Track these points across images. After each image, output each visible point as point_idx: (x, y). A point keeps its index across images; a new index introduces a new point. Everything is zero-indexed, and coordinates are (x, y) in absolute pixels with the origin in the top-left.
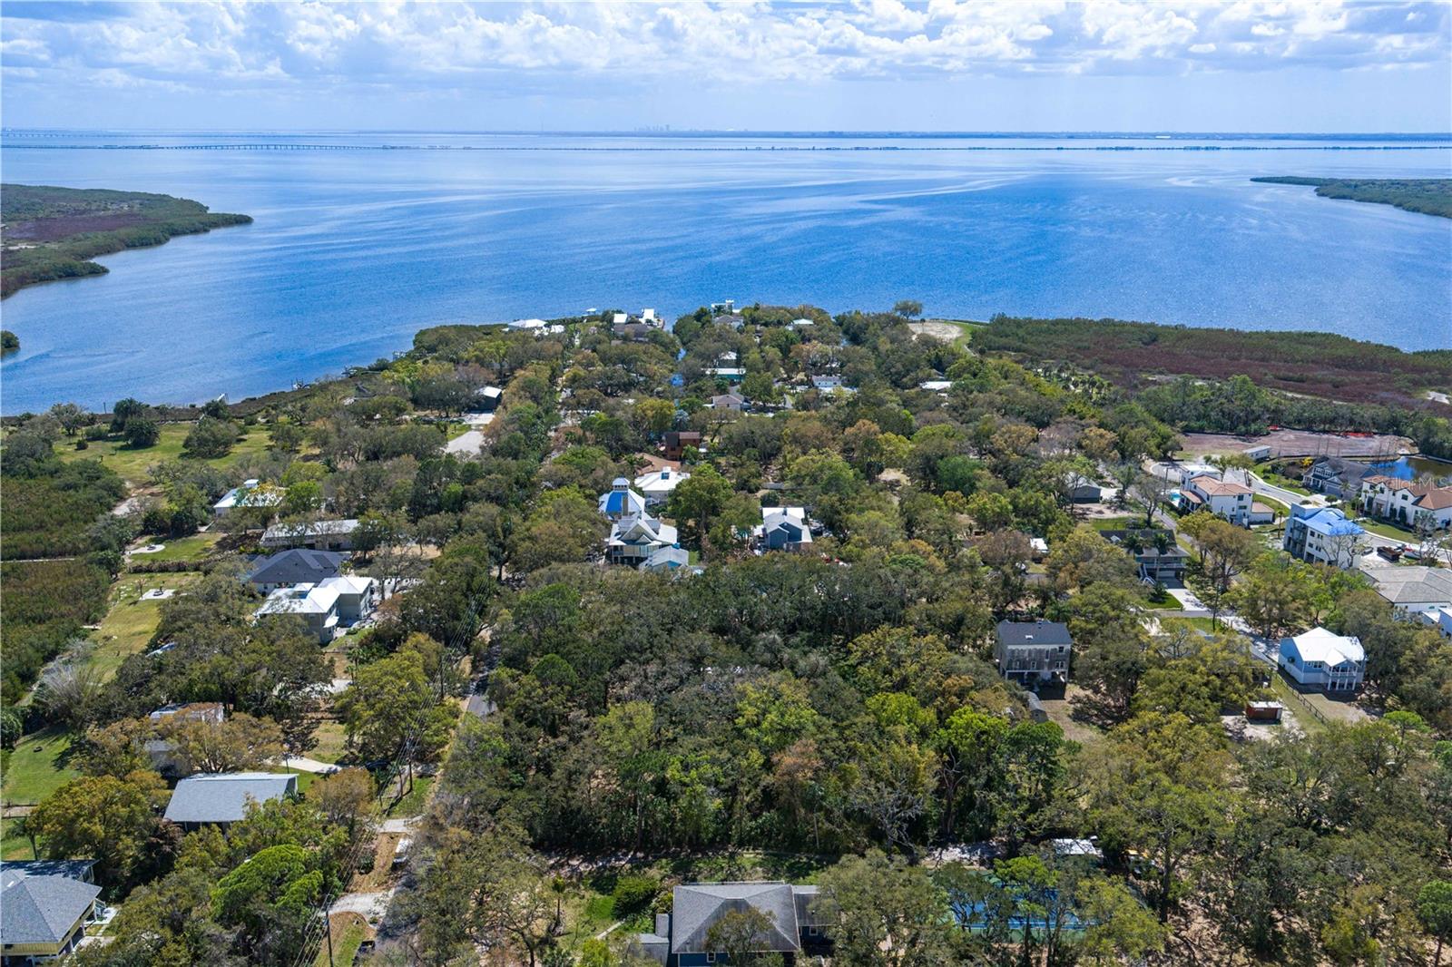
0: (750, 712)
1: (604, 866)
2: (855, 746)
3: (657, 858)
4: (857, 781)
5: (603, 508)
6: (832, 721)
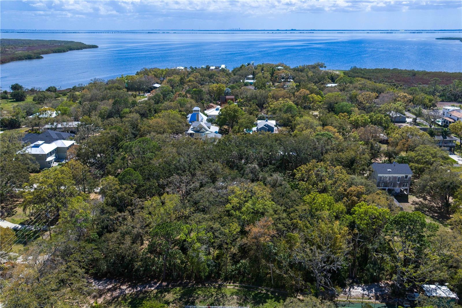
0: (235, 201)
1: (141, 291)
2: (297, 222)
3: (174, 286)
4: (298, 244)
5: (189, 119)
6: (283, 208)
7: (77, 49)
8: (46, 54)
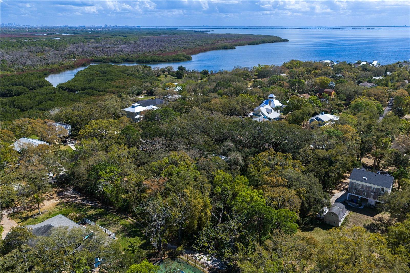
7: (269, 43)
8: (242, 45)
